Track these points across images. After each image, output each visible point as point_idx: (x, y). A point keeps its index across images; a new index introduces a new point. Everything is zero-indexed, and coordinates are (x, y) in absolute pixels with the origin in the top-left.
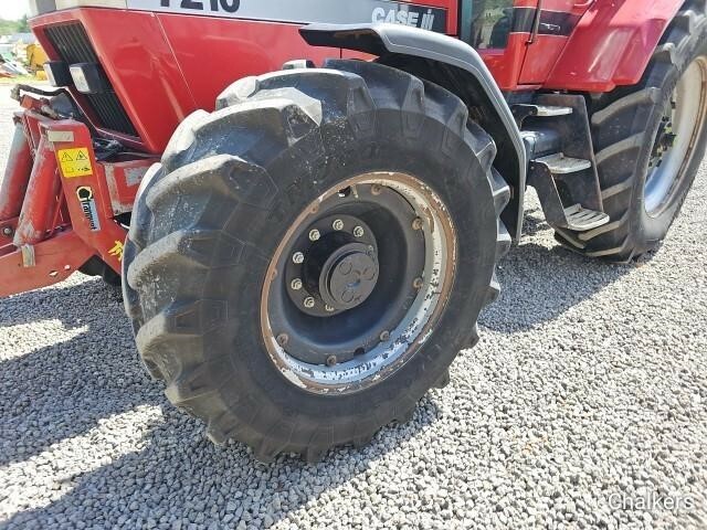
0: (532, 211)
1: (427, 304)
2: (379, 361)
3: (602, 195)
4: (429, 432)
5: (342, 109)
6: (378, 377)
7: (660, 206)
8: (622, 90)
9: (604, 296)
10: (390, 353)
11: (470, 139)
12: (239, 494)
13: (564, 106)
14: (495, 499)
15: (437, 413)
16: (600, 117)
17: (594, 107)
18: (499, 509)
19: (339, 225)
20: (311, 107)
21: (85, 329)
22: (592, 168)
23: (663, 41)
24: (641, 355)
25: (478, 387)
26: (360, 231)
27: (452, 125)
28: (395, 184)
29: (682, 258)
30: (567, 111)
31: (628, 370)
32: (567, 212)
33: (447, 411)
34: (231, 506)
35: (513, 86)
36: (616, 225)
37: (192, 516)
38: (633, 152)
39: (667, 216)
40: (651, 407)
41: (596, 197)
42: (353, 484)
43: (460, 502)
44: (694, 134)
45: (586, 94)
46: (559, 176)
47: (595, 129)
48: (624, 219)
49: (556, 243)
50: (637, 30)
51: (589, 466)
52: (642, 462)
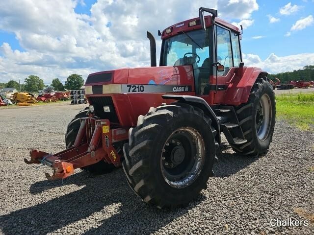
0: (224, 143)
1: (198, 163)
2: (187, 180)
3: (244, 134)
4: (204, 203)
5: (177, 113)
6: (188, 184)
7: (264, 138)
8: (243, 104)
9: (251, 166)
10: (190, 178)
11: (205, 119)
12: (153, 220)
13: (228, 109)
14: (225, 216)
15: (205, 198)
16: (239, 112)
17: (236, 109)
18: (227, 218)
19: (173, 142)
20: (171, 113)
21: (85, 186)
22: (239, 126)
23: (252, 91)
24: (263, 181)
25: (216, 191)
26: (179, 143)
27: (201, 116)
28: (188, 130)
29: (275, 155)
30: (229, 110)
31: (260, 185)
32: (234, 139)
33: (208, 197)
34: (151, 223)
35: (212, 104)
36: (250, 143)
37: (141, 225)
38: (250, 121)
39: (267, 141)
40: (267, 193)
41: (242, 135)
42: (185, 216)
43: (216, 217)
44: (270, 115)
45: (233, 105)
46: (230, 129)
47: (238, 115)
48: (252, 141)
49: (234, 152)
50: (244, 88)
51: (251, 207)
52: (266, 205)
